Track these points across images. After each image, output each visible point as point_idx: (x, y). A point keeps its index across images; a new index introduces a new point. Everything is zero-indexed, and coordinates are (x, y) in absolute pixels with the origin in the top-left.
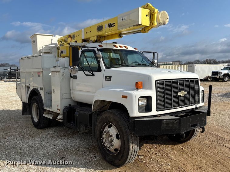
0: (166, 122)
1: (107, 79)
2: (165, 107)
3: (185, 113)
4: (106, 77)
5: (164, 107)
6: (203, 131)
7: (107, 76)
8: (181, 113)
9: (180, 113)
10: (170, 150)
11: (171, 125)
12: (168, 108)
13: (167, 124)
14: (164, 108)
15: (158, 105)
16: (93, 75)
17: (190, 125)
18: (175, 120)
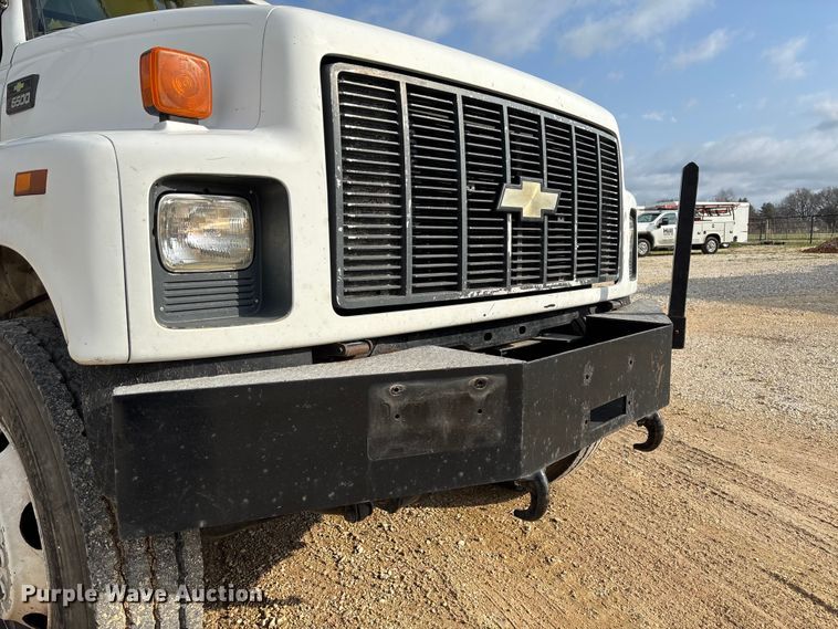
0: (406, 401)
2: (410, 285)
3: (542, 333)
5: (401, 282)
6: (652, 443)
8: (522, 330)
9: (515, 329)
10: (462, 543)
11: (444, 423)
12: (435, 296)
13: (417, 412)
14: (400, 292)
15: (347, 263)
17: (586, 409)
18: (481, 383)
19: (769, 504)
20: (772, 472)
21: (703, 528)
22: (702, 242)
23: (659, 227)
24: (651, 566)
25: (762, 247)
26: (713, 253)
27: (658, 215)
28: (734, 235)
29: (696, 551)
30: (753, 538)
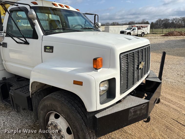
0: (134, 110)
1: (47, 50)
4: (45, 47)
5: (127, 87)
7: (47, 46)
11: (138, 112)
12: (131, 87)
13: (135, 112)
16: (27, 43)
18: (144, 105)
19: (169, 104)
20: (168, 96)
21: (159, 110)
22: (141, 34)
23: (132, 31)
24: (153, 119)
25: (153, 34)
26: (143, 36)
27: (132, 28)
28: (147, 32)
29: (159, 115)
30: (168, 112)
